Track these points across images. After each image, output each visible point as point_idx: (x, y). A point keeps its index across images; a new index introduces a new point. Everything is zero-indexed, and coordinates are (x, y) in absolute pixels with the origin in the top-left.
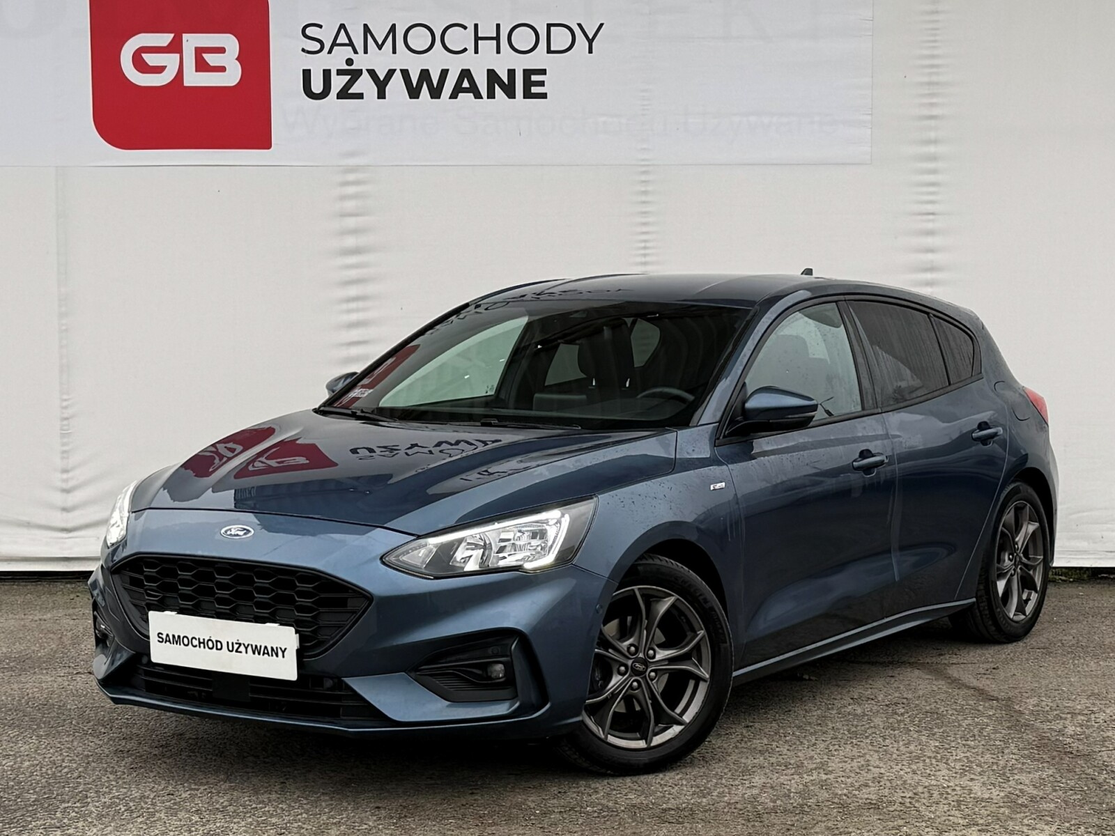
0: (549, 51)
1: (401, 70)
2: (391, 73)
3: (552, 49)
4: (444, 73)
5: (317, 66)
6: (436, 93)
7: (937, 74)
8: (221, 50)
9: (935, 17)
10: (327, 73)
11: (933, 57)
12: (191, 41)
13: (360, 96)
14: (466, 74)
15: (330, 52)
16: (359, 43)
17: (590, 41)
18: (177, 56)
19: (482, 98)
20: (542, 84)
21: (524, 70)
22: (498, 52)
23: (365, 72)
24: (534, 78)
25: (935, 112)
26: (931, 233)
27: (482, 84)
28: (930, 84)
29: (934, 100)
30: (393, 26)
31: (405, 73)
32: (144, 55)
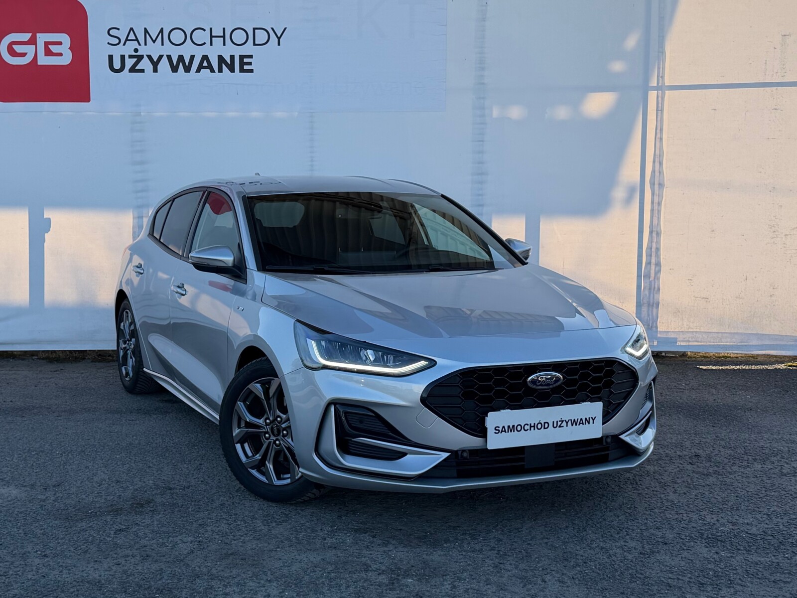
0: (255, 44)
1: (167, 56)
2: (161, 57)
3: (256, 43)
4: (192, 57)
5: (117, 52)
6: (187, 69)
7: (485, 58)
8: (60, 43)
9: (483, 24)
10: (123, 57)
11: (482, 47)
12: (42, 38)
13: (142, 71)
14: (205, 58)
15: (124, 44)
16: (141, 39)
17: (279, 38)
18: (34, 46)
19: (214, 72)
20: (250, 64)
21: (240, 56)
22: (224, 45)
23: (145, 57)
24: (246, 60)
25: (483, 80)
26: (481, 152)
27: (215, 64)
28: (481, 64)
29: (483, 74)
30: (162, 29)
31: (169, 57)
32: (13, 46)
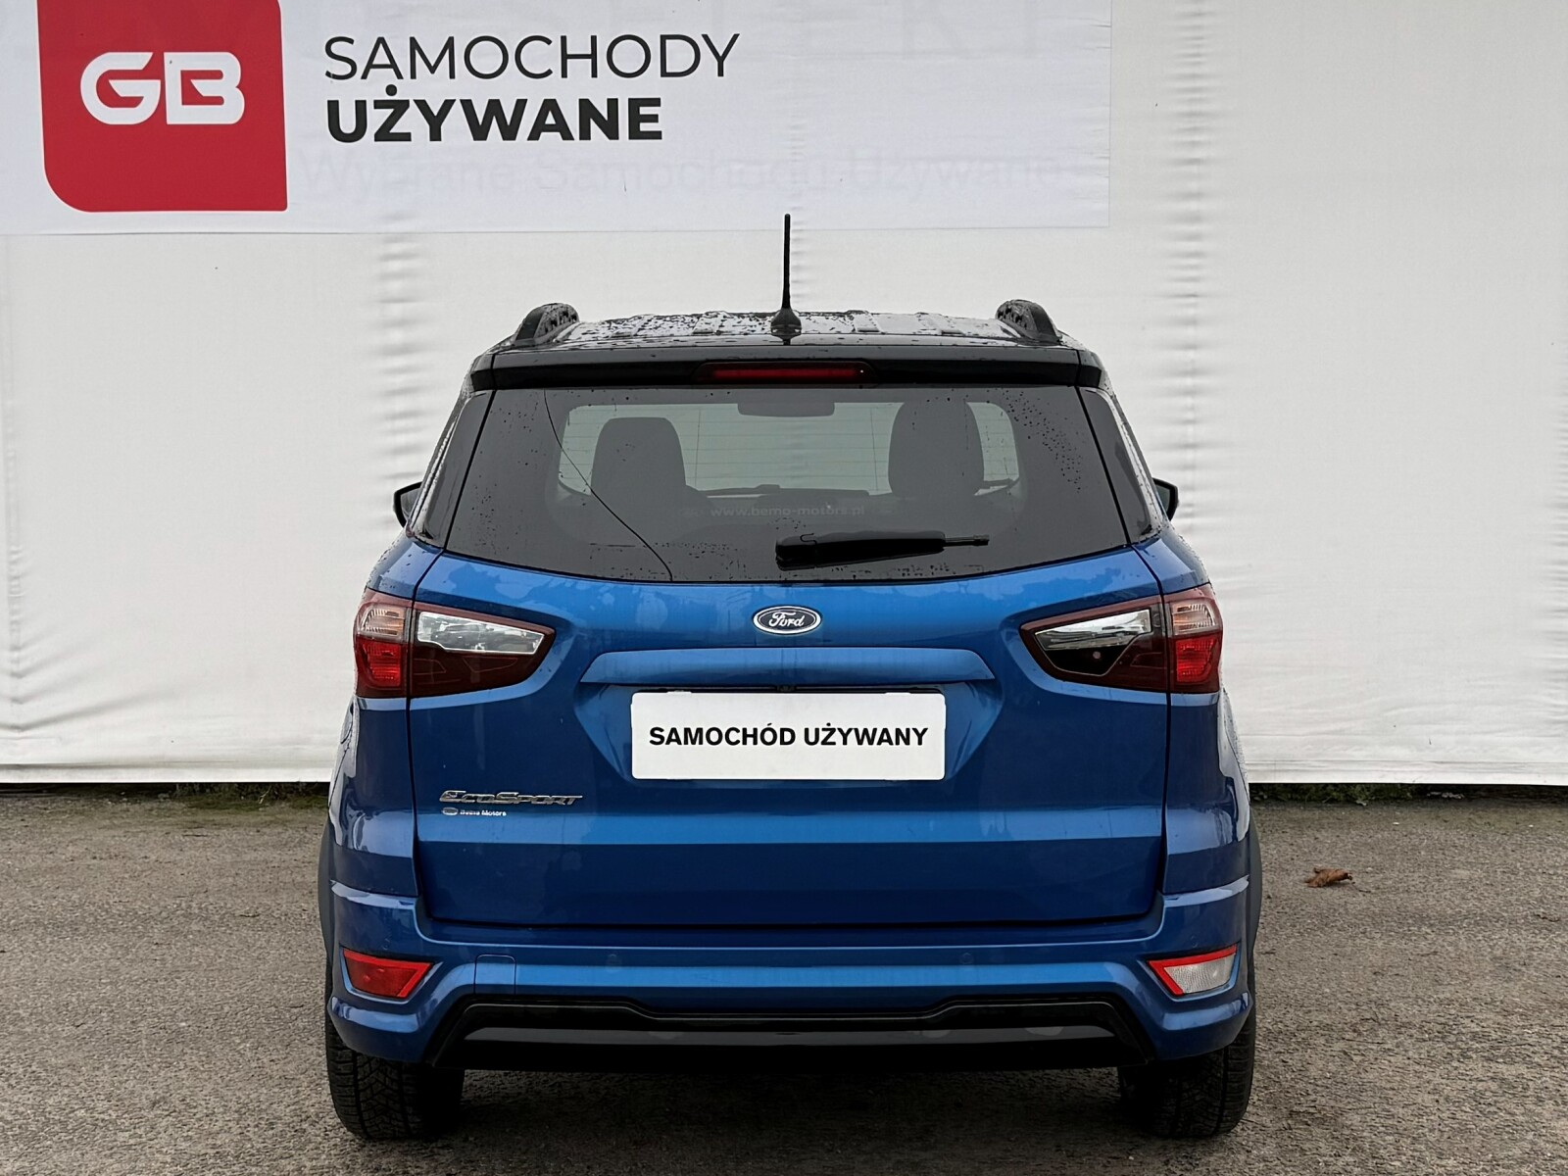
0: (664, 74)
1: (462, 101)
2: (448, 105)
3: (668, 70)
4: (521, 105)
5: (347, 95)
6: (509, 132)
7: (1200, 100)
8: (216, 75)
9: (1197, 21)
10: (361, 106)
11: (1194, 76)
12: (176, 63)
13: (406, 137)
14: (550, 106)
15: (364, 77)
16: (404, 65)
17: (721, 60)
18: (159, 82)
19: (573, 139)
20: (654, 118)
21: (630, 100)
22: (594, 75)
23: (412, 104)
24: (644, 111)
25: (1198, 154)
26: (1193, 322)
27: (573, 120)
28: (1191, 114)
29: (1197, 138)
30: (451, 39)
31: (467, 105)
32: (112, 82)
